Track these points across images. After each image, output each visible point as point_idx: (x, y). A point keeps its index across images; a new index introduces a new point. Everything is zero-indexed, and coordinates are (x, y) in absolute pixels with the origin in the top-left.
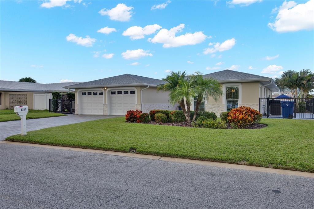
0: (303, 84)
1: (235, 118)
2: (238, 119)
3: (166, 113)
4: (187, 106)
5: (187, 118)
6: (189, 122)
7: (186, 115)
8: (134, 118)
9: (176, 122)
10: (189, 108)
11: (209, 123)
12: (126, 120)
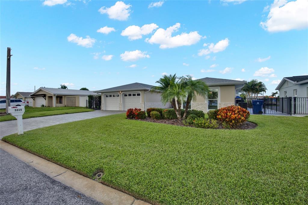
0: (256, 88)
1: (227, 118)
2: (230, 119)
3: (160, 111)
4: (178, 105)
5: (178, 116)
6: (180, 120)
7: (177, 113)
8: (133, 115)
9: (168, 119)
10: (179, 107)
11: (200, 122)
12: (127, 117)
